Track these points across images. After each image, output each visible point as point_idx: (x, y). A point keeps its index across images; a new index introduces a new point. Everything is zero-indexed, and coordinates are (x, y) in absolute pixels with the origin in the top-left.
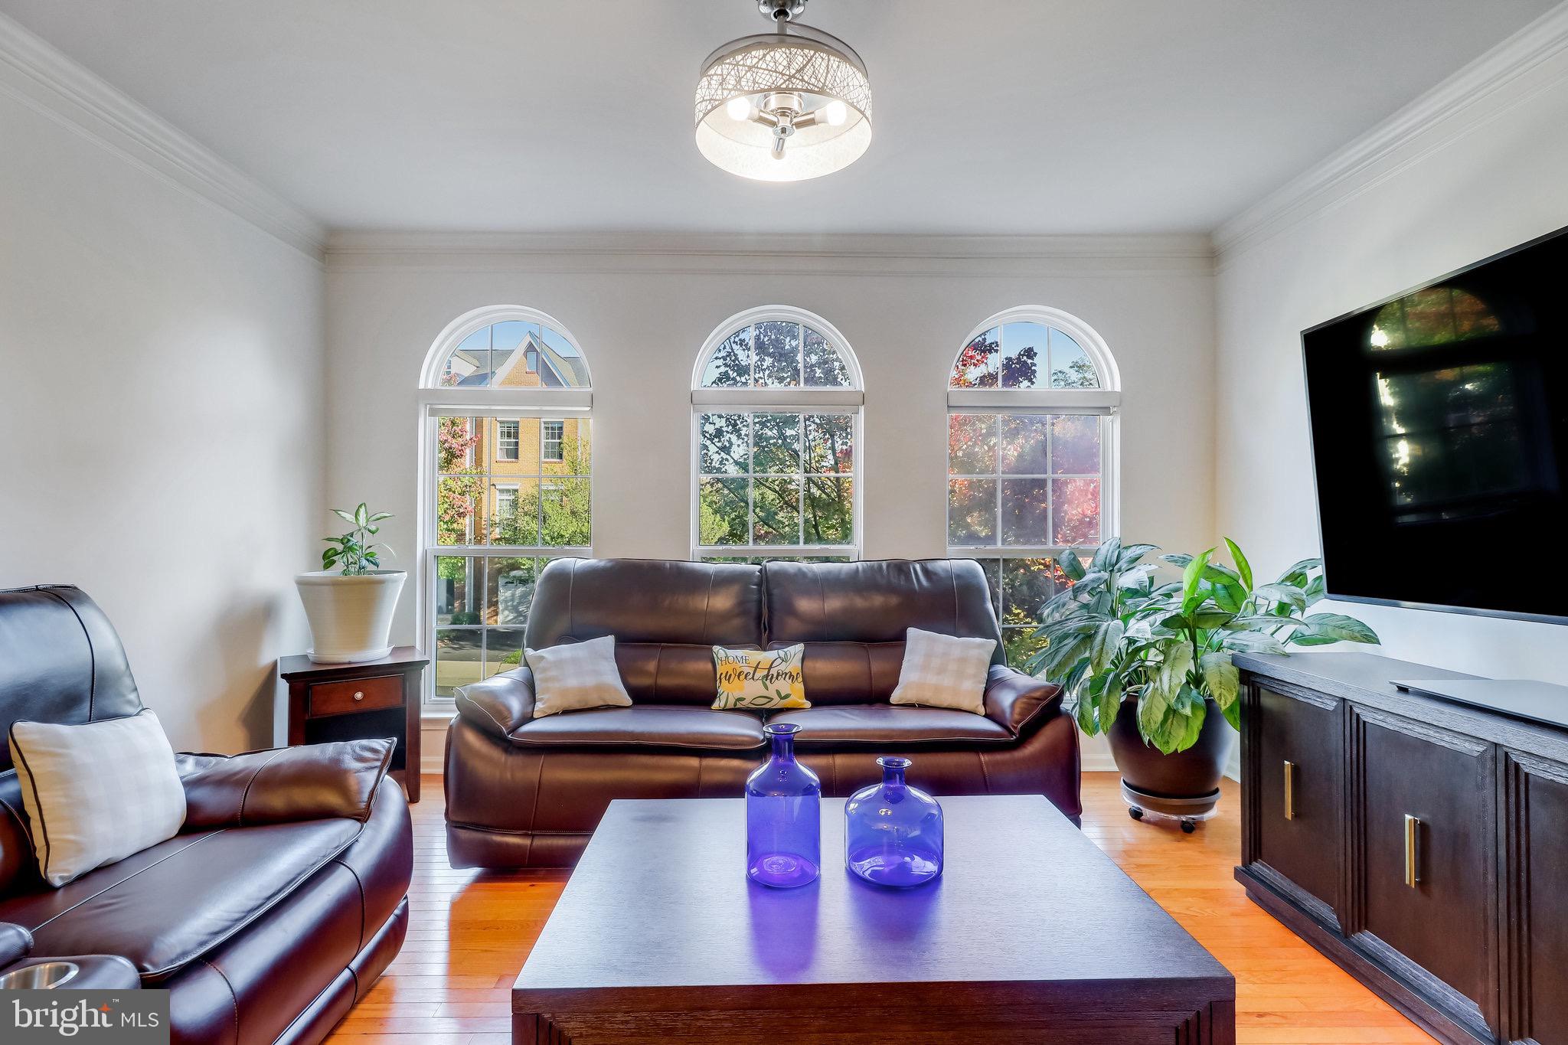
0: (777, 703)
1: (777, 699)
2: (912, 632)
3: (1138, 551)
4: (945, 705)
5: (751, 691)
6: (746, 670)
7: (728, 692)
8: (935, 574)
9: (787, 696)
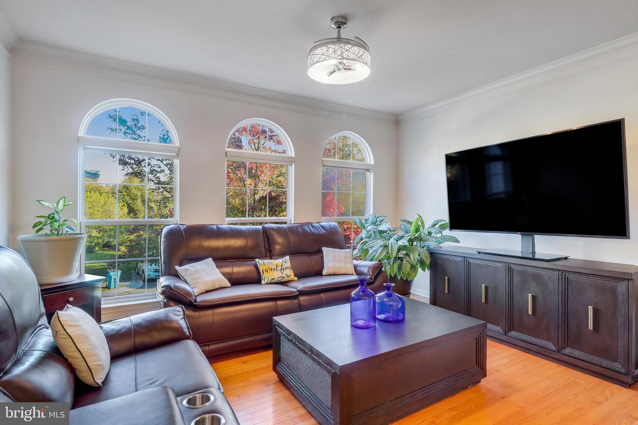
0: (286, 279)
1: (286, 277)
2: (324, 249)
3: (382, 218)
4: (343, 273)
5: (277, 275)
6: (273, 267)
7: (266, 277)
8: (326, 228)
9: (290, 276)
